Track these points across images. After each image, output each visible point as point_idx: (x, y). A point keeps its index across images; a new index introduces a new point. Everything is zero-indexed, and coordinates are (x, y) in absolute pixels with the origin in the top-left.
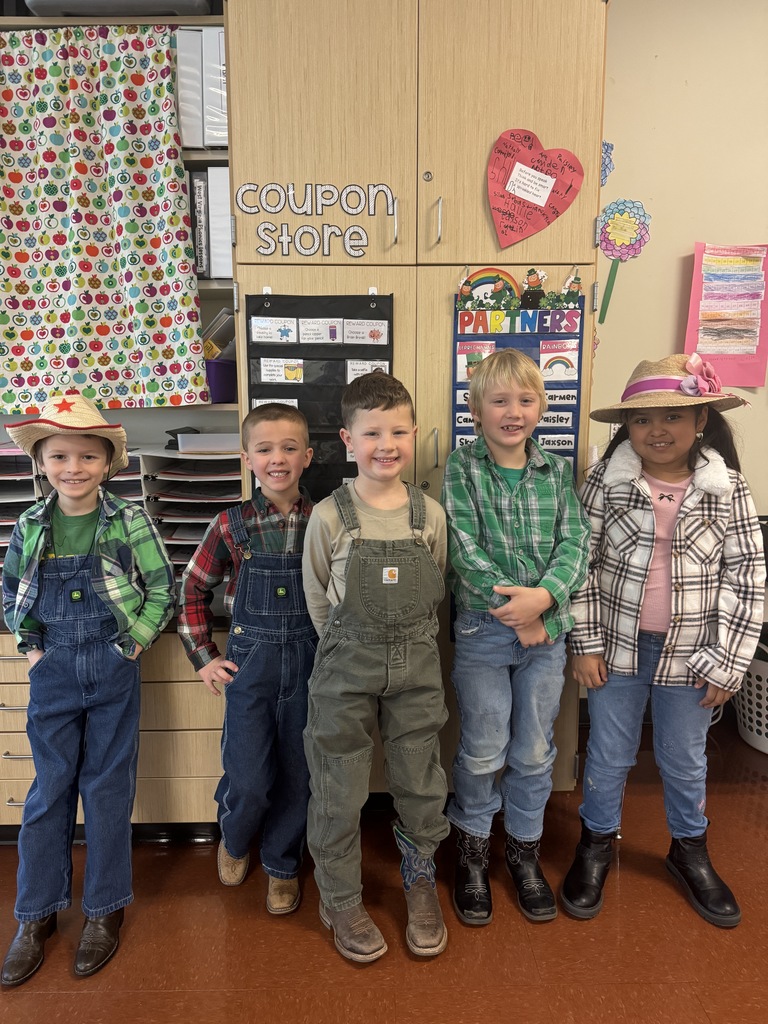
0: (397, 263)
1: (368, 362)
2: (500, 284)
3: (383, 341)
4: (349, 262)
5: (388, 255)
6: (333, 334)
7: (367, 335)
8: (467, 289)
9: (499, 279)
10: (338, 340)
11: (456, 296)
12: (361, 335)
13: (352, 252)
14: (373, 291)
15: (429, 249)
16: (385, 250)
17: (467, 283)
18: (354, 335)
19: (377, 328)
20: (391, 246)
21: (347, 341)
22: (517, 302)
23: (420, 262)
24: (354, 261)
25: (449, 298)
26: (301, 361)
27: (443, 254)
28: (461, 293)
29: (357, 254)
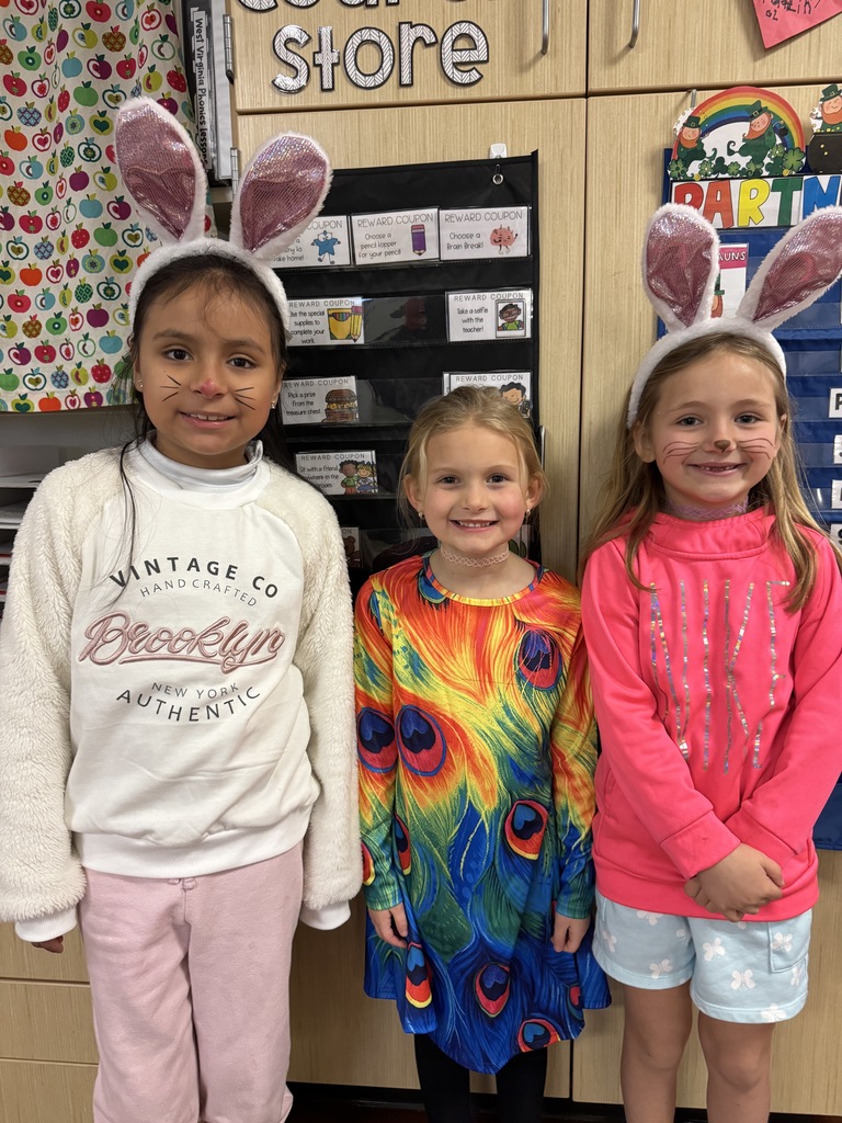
0: (546, 92)
1: (488, 294)
2: (762, 122)
3: (520, 249)
4: (450, 97)
5: (529, 76)
6: (419, 241)
7: (486, 239)
8: (691, 134)
9: (761, 111)
10: (430, 253)
11: (668, 152)
12: (475, 241)
13: (458, 76)
14: (500, 151)
15: (612, 60)
16: (523, 68)
17: (692, 121)
18: (462, 242)
19: (506, 223)
20: (536, 59)
21: (448, 255)
22: (795, 160)
23: (593, 87)
24: (460, 94)
25: (653, 158)
26: (358, 301)
27: (641, 69)
28: (679, 144)
29: (466, 78)
